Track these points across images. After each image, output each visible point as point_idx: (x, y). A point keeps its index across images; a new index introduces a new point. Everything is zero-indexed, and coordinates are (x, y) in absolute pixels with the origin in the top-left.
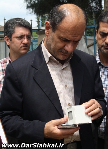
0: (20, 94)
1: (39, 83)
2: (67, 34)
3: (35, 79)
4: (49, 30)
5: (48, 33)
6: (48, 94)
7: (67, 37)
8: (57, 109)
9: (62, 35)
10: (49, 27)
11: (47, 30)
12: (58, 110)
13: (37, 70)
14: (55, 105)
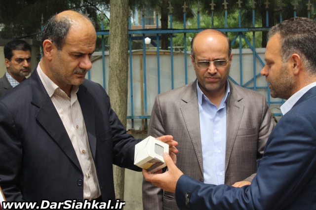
0: (19, 143)
1: (44, 126)
2: (81, 46)
3: (39, 121)
4: (52, 51)
5: (51, 56)
6: (57, 140)
7: (82, 50)
8: (72, 159)
9: (75, 49)
10: (51, 47)
11: (48, 53)
12: (73, 161)
13: (39, 108)
14: (68, 155)
